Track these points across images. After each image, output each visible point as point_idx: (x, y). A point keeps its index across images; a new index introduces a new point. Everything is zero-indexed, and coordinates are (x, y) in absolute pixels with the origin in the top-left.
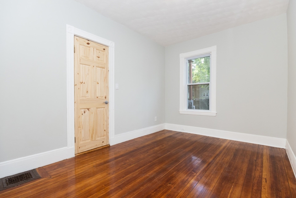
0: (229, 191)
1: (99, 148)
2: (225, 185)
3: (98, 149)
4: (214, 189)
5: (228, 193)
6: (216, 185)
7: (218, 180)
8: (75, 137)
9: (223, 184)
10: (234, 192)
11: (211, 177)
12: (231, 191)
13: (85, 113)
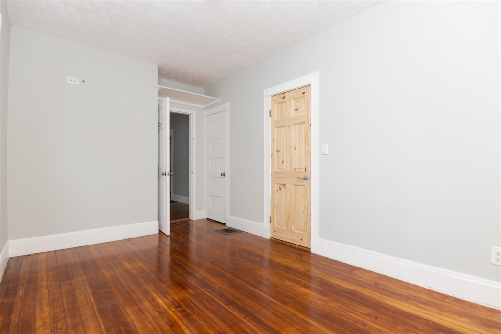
0: (105, 326)
1: (295, 246)
2: (117, 328)
3: (293, 245)
4: (126, 313)
5: (104, 323)
6: (129, 318)
7: (135, 326)
8: (270, 217)
9: (123, 328)
10: (98, 329)
11: (150, 323)
12: (103, 327)
13: (280, 189)
